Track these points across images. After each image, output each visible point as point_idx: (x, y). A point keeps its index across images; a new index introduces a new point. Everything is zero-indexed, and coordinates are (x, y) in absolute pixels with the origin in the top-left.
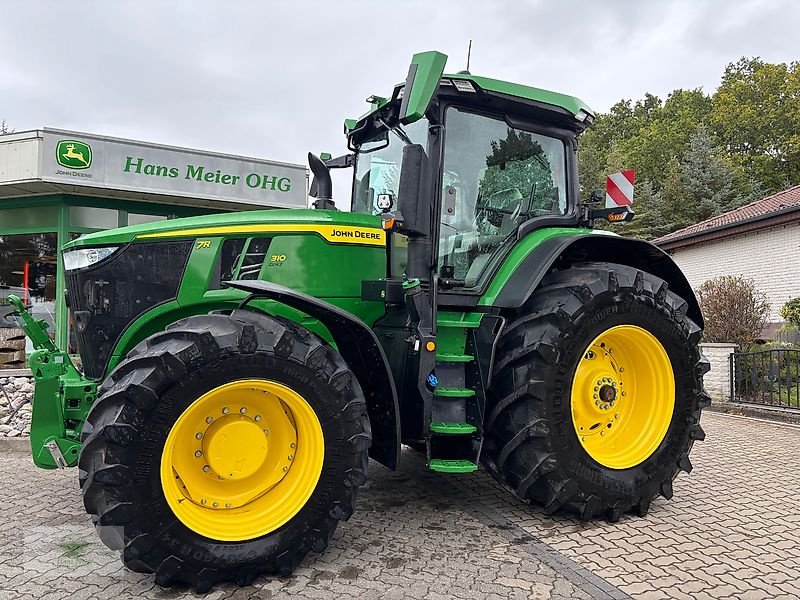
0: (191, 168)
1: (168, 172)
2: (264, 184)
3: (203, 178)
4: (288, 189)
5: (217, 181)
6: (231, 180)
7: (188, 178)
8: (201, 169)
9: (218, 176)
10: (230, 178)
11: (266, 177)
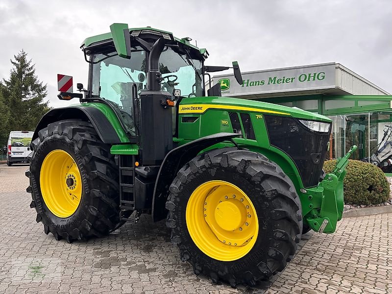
0: (270, 78)
1: (260, 83)
2: (309, 79)
3: (276, 82)
4: (323, 78)
5: (283, 82)
6: (290, 80)
7: (269, 84)
8: (275, 78)
9: (284, 79)
10: (290, 79)
11: (310, 75)
